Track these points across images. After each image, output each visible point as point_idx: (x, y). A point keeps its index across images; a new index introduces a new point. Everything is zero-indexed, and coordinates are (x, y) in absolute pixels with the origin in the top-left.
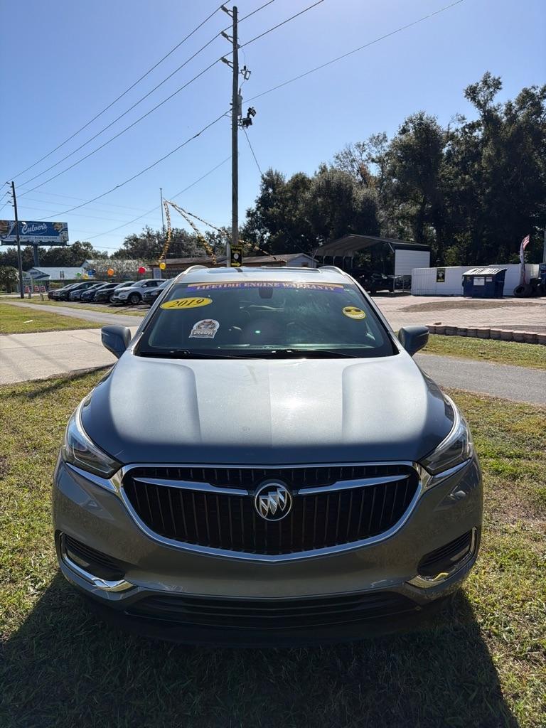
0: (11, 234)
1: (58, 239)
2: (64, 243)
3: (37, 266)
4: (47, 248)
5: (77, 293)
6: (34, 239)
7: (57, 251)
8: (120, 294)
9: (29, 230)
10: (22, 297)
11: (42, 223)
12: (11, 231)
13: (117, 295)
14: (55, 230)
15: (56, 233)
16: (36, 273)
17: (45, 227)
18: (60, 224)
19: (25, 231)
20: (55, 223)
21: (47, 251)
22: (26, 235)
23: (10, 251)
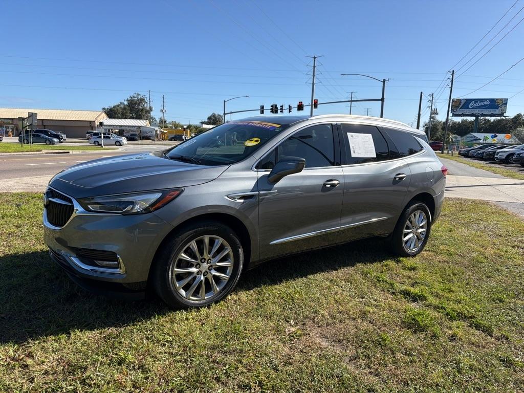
0: (460, 109)
1: (497, 111)
2: (502, 115)
3: (475, 132)
4: (492, 119)
5: (475, 152)
6: (476, 111)
7: (499, 121)
8: (499, 154)
9: (475, 105)
10: (442, 153)
11: (486, 100)
12: (461, 106)
13: (497, 155)
14: (497, 105)
15: (497, 107)
16: (471, 137)
17: (489, 103)
18: (501, 100)
19: (471, 106)
20: (497, 99)
21: (492, 121)
22: (472, 108)
23: (463, 121)
